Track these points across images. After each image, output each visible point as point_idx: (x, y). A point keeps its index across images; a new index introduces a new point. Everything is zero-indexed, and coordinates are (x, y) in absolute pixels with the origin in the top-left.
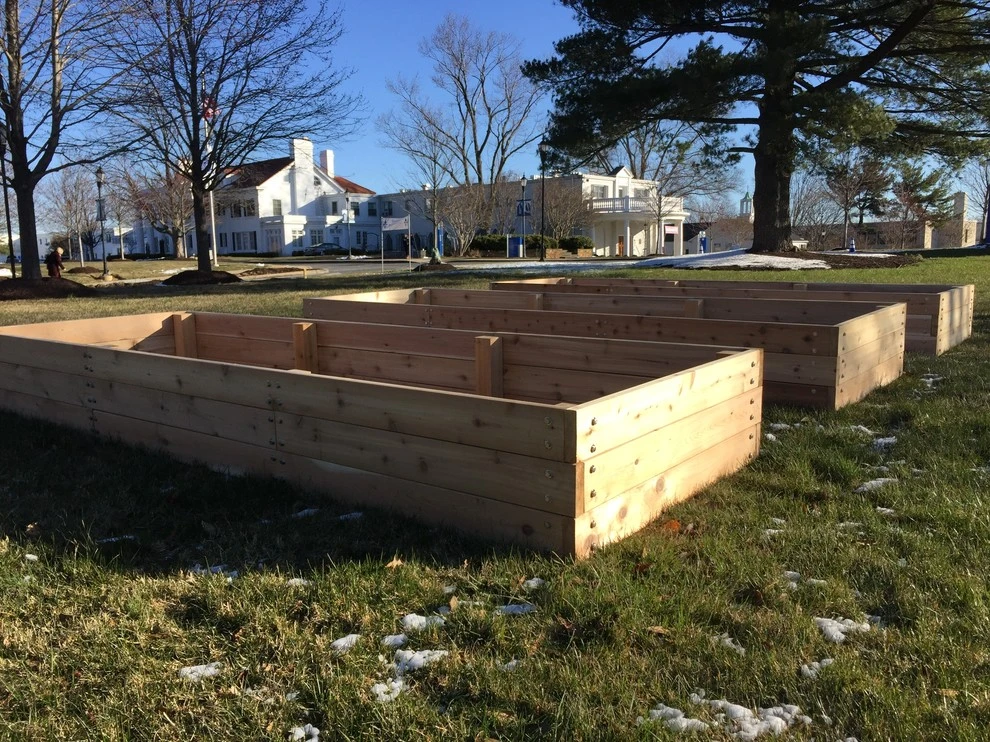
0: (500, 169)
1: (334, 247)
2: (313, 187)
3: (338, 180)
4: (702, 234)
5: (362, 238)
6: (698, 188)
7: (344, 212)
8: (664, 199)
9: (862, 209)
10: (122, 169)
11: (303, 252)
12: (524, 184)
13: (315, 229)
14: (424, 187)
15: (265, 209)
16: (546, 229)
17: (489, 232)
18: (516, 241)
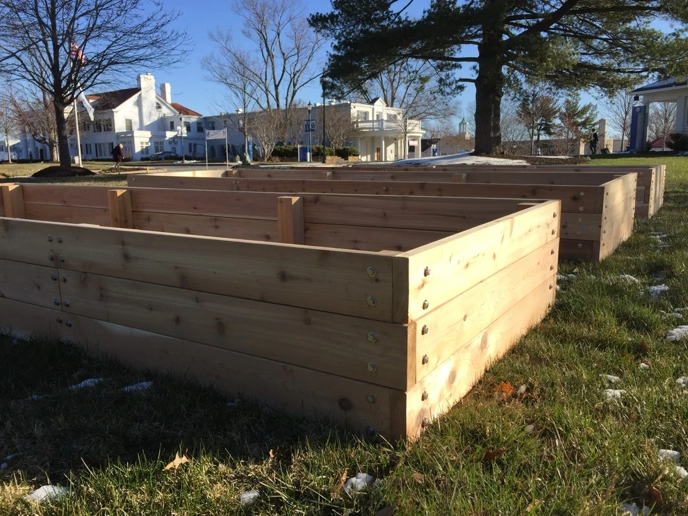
0: (292, 98)
1: (173, 154)
2: (156, 110)
3: (174, 105)
4: (434, 146)
5: (193, 148)
6: (430, 114)
7: (179, 128)
8: (409, 121)
9: (539, 130)
10: (9, 95)
11: (149, 158)
12: (310, 108)
13: (157, 141)
14: (238, 111)
15: (119, 126)
16: (326, 142)
17: (285, 144)
18: (304, 150)
